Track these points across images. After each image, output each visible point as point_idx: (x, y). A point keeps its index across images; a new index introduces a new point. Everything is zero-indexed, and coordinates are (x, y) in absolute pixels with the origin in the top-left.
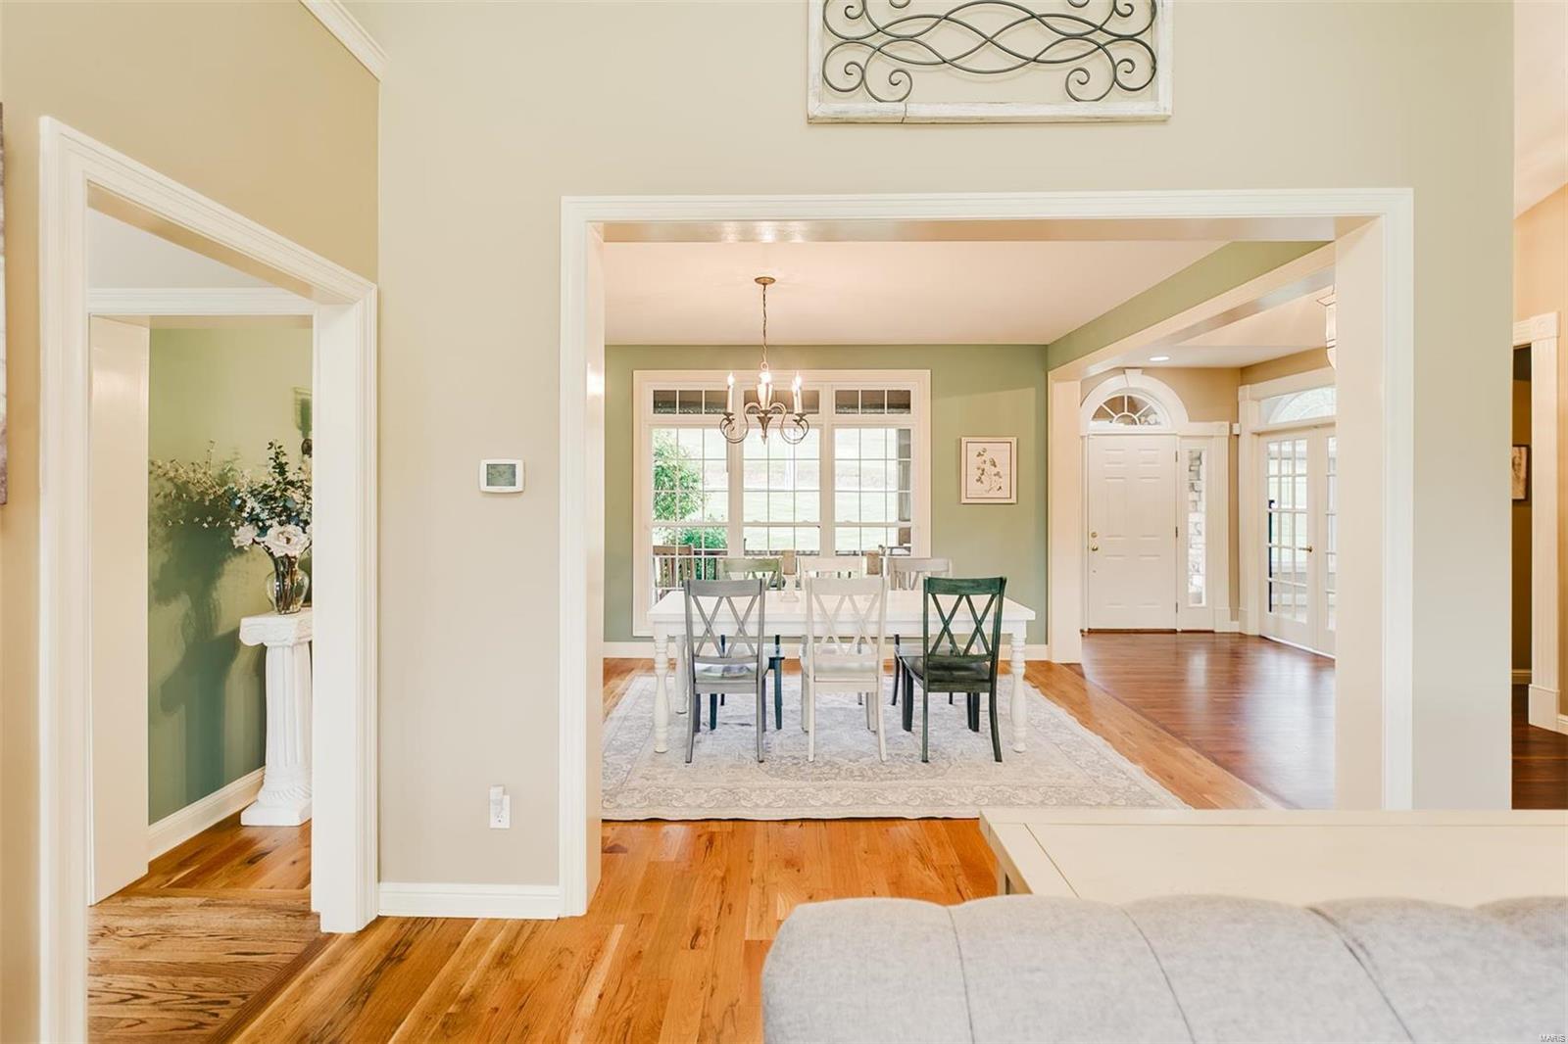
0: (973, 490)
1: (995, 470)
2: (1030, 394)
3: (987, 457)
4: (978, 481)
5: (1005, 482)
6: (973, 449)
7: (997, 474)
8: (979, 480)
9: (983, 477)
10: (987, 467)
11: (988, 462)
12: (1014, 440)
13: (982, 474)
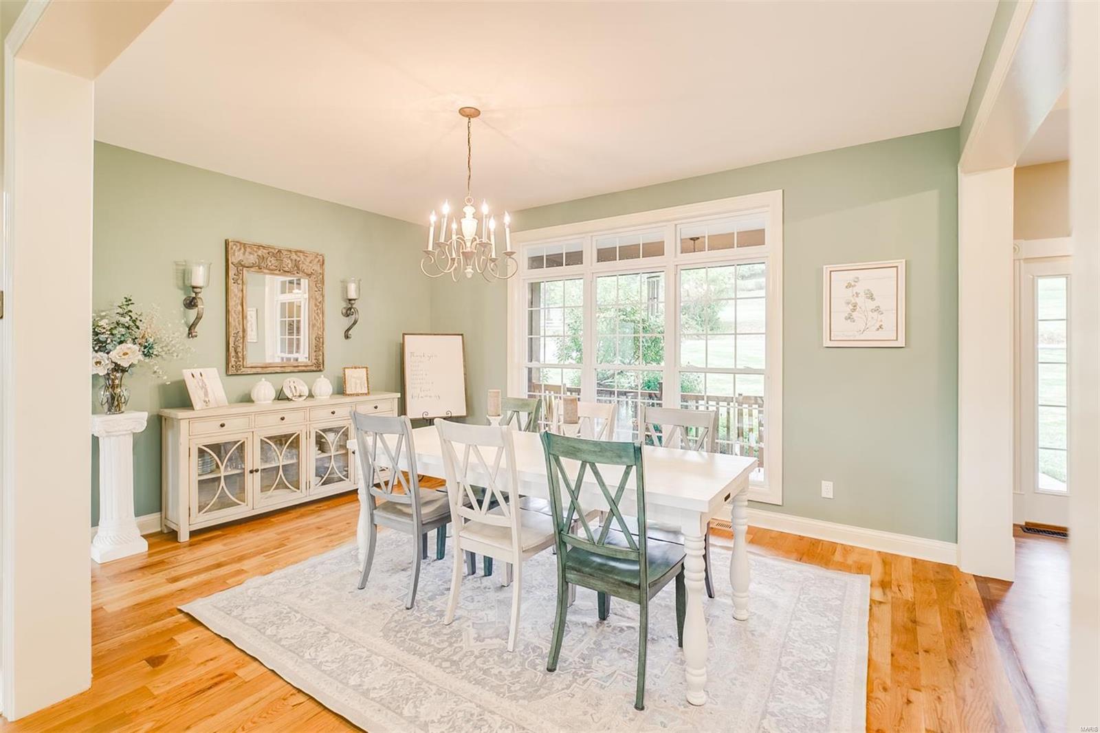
0: (842, 330)
1: (872, 304)
2: (930, 199)
3: (860, 288)
4: (846, 319)
5: (889, 320)
6: (840, 280)
7: (877, 310)
8: (849, 318)
9: (854, 314)
10: (860, 301)
11: (862, 294)
12: (901, 264)
13: (854, 310)
